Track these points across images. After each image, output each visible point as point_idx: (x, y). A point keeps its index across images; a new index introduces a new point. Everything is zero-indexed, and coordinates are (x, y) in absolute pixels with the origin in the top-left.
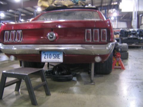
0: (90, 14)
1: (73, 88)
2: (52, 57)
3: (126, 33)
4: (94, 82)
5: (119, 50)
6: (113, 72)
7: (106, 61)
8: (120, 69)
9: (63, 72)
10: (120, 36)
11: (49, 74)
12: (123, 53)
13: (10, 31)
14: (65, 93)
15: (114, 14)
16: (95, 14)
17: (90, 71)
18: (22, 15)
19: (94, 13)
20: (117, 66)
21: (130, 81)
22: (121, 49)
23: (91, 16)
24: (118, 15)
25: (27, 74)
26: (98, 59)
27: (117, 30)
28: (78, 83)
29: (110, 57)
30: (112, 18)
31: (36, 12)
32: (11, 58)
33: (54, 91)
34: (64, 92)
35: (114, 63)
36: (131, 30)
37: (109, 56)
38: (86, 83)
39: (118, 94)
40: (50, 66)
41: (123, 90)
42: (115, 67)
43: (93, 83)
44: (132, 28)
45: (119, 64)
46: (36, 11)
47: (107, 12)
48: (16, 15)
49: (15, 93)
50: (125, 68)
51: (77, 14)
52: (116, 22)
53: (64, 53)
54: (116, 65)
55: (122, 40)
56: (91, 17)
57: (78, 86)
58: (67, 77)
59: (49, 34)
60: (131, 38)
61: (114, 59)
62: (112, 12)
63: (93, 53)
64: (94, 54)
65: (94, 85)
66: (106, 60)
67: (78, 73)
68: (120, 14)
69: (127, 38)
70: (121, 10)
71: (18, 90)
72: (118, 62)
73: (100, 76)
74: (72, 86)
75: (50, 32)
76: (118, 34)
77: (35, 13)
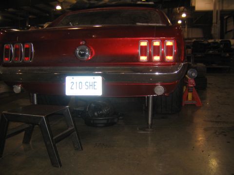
0: (145, 14)
4: (153, 128)
8: (195, 105)
10: (193, 51)
14: (107, 146)
16: (154, 15)
18: (31, 16)
19: (152, 13)
20: (189, 102)
21: (211, 124)
24: (189, 16)
25: (43, 116)
26: (160, 90)
27: (187, 41)
33: (87, 143)
34: (103, 145)
35: (184, 96)
36: (210, 41)
38: (140, 130)
41: (201, 140)
42: (186, 102)
43: (151, 130)
48: (21, 16)
49: (23, 147)
50: (203, 103)
52: (185, 27)
54: (187, 99)
55: (195, 57)
62: (178, 11)
63: (151, 80)
68: (192, 15)
69: (203, 54)
70: (194, 8)
71: (28, 143)
76: (189, 47)
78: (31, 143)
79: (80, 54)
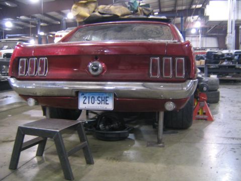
0: (157, 29)
1: (129, 152)
2: (96, 102)
3: (217, 58)
4: (163, 143)
5: (205, 89)
6: (194, 126)
7: (183, 109)
8: (206, 119)
9: (112, 126)
10: (206, 62)
11: (90, 127)
12: (211, 92)
13: (28, 58)
14: (117, 160)
15: (196, 24)
16: (166, 29)
17: (156, 124)
18: (42, 24)
19: (164, 27)
20: (200, 116)
21: (221, 141)
22: (207, 88)
23: (159, 33)
24: (203, 26)
25: (58, 131)
26: (170, 106)
27: (201, 51)
28: (137, 144)
29: (189, 102)
30: (193, 31)
31: (65, 20)
32: (30, 102)
33: (99, 157)
34: (114, 159)
35: (195, 110)
36: (225, 52)
37: (188, 100)
38: (150, 144)
39: (202, 164)
40: (90, 114)
41: (210, 156)
42: (197, 116)
43: (161, 145)
44: (226, 48)
45: (204, 112)
46: (66, 18)
47: (185, 21)
48: (32, 24)
49: (36, 160)
50: (214, 118)
51: (136, 30)
52: (199, 37)
53: (115, 95)
54: (198, 113)
55: (209, 69)
56: (159, 35)
57: (137, 149)
58: (119, 133)
59: (91, 64)
60: (225, 66)
61: (196, 104)
62: (192, 20)
63: (162, 96)
64: (163, 98)
65: (163, 146)
66: (182, 107)
67: (137, 126)
68: (206, 24)
69: (217, 65)
70: (208, 17)
71: (42, 155)
72: (202, 108)
73: (174, 133)
74: (127, 149)
75: (93, 61)
76: (202, 58)
77: (64, 22)
78: (44, 155)
79: (93, 69)
